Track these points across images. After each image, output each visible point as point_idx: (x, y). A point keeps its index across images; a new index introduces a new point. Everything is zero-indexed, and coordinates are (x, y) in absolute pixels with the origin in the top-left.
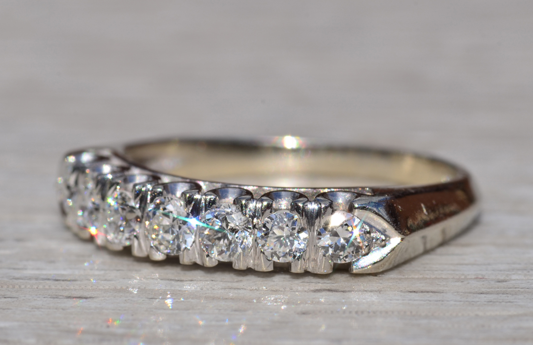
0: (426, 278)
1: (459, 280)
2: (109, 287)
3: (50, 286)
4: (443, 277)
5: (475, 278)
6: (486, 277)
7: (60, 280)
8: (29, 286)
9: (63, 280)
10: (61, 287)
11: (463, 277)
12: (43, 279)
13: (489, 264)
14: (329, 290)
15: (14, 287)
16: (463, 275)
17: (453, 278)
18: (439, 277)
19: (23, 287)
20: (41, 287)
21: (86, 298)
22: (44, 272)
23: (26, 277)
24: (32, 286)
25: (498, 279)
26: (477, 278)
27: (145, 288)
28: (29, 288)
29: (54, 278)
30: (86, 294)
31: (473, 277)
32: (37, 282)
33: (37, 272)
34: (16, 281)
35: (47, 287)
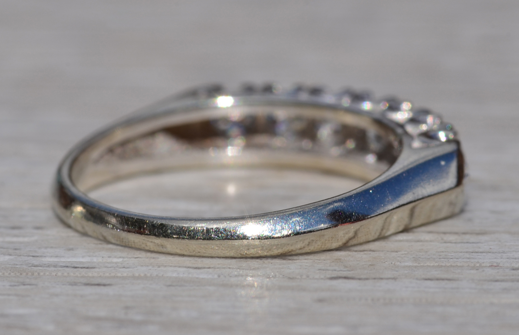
0: (442, 266)
1: (473, 268)
2: (127, 274)
3: (68, 273)
4: (458, 265)
5: (490, 266)
6: (501, 265)
7: (78, 267)
8: (47, 273)
9: (82, 268)
10: (80, 274)
11: (478, 265)
12: (62, 267)
13: (504, 252)
14: (346, 278)
15: (33, 274)
16: (478, 262)
17: (468, 266)
18: (454, 265)
19: (42, 274)
20: (59, 274)
21: (104, 285)
22: (63, 260)
23: (45, 264)
24: (51, 273)
25: (513, 267)
26: (492, 266)
27: (163, 275)
28: (48, 275)
29: (73, 266)
30: (104, 282)
31: (489, 265)
32: (56, 269)
33: (56, 260)
34: (35, 268)
35: (66, 274)
